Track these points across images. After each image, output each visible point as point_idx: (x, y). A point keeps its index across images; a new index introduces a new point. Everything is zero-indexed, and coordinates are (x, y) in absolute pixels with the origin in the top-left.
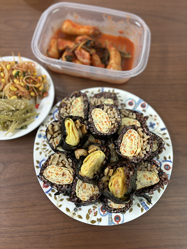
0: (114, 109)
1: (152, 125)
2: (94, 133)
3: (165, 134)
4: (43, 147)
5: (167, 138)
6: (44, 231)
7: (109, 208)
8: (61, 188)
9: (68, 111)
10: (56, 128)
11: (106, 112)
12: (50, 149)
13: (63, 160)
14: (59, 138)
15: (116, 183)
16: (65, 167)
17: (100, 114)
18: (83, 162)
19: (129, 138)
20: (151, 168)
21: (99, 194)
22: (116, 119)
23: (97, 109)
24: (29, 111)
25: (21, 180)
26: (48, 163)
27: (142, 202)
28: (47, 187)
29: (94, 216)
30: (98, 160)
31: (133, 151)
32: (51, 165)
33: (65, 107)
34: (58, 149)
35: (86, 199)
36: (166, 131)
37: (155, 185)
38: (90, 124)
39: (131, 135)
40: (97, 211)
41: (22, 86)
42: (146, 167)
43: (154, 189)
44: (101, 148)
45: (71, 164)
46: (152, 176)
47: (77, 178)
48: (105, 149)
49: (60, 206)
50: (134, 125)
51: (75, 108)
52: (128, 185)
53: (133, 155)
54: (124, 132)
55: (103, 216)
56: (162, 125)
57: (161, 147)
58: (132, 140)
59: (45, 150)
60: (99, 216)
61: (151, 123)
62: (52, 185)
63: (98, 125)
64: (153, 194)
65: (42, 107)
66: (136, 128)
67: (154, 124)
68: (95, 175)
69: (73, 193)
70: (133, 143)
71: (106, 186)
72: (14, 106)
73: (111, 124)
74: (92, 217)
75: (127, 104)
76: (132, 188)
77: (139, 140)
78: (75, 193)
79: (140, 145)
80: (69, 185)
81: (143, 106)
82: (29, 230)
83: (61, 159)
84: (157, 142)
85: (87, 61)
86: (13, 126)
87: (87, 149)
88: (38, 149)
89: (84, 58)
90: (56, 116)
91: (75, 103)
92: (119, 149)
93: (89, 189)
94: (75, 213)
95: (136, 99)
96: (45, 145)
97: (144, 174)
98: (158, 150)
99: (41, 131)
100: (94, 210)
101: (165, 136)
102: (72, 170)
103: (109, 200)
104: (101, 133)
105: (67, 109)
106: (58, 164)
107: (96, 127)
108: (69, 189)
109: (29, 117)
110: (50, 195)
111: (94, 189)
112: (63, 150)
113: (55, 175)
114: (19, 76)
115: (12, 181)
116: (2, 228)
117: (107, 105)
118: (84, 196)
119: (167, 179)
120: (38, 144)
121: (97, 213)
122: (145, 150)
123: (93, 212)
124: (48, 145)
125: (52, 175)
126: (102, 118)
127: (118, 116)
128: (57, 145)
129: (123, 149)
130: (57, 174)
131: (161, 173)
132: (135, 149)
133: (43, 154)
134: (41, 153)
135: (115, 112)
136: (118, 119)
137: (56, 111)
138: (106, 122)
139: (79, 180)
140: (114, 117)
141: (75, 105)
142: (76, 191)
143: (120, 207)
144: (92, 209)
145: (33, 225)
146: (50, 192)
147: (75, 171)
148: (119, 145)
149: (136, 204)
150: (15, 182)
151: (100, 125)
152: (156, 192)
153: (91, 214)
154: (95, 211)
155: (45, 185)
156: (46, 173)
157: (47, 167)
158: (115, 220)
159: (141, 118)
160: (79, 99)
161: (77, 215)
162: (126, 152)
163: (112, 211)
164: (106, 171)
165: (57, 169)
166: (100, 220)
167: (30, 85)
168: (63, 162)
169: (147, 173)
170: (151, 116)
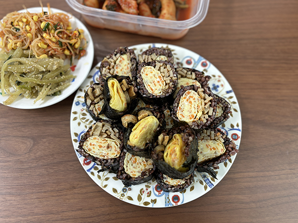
0: (168, 66)
1: (215, 88)
2: (144, 95)
3: (231, 97)
4: (82, 117)
5: (234, 103)
6: (87, 218)
7: (165, 186)
8: (106, 163)
9: (111, 72)
10: (98, 91)
11: (159, 70)
12: (91, 119)
13: (107, 130)
14: (101, 104)
15: (173, 152)
16: (110, 138)
17: (152, 72)
18: (132, 130)
19: (187, 100)
20: (215, 136)
21: (152, 169)
22: (171, 78)
23: (147, 66)
24: (63, 73)
25: (56, 158)
26: (89, 134)
27: (206, 179)
28: (88, 164)
29: (148, 196)
30: (150, 126)
31: (193, 116)
32: (93, 137)
33: (108, 67)
34: (101, 117)
35: (138, 175)
36: (233, 94)
37: (221, 156)
38: (140, 85)
39: (190, 97)
40: (150, 191)
41: (53, 42)
42: (209, 136)
43: (219, 161)
44: (153, 114)
45: (117, 135)
46: (217, 146)
47: (125, 151)
48: (159, 114)
49: (106, 186)
50: (193, 85)
51: (121, 68)
52: (188, 154)
53: (192, 120)
54: (181, 94)
55: (159, 196)
56: (228, 87)
57: (226, 111)
58: (190, 102)
59: (84, 121)
60: (153, 197)
61: (214, 85)
62: (95, 159)
63: (149, 86)
64: (218, 168)
65: (79, 69)
66: (196, 89)
67: (218, 86)
68: (147, 144)
69: (120, 169)
70: (193, 106)
71: (160, 157)
72: (45, 66)
73: (165, 84)
74: (145, 198)
75: (184, 62)
76: (193, 158)
77: (200, 102)
78: (124, 169)
79: (201, 108)
80: (115, 159)
81: (204, 65)
82: (68, 218)
83: (105, 128)
84: (222, 106)
85: (133, 10)
86: (44, 92)
87: (136, 115)
88: (75, 119)
89: (130, 7)
90: (97, 78)
91: (120, 61)
92: (175, 114)
93: (140, 164)
94: (123, 194)
95: (196, 56)
96: (84, 114)
97: (207, 143)
98: (223, 115)
99: (79, 97)
100: (147, 189)
101: (232, 100)
102: (118, 142)
103: (165, 176)
104: (153, 96)
105: (110, 69)
106: (101, 135)
107: (147, 89)
108: (116, 164)
109: (64, 81)
110: (92, 173)
111: (146, 163)
112: (108, 119)
113: (98, 148)
114: (49, 30)
115: (44, 159)
116: (34, 217)
117: (159, 62)
118: (135, 172)
119: (234, 148)
120: (75, 113)
121: (151, 194)
122: (207, 113)
123: (146, 192)
124: (88, 114)
125: (94, 148)
126: (153, 77)
127: (173, 74)
128: (99, 112)
129: (180, 113)
130: (101, 147)
131: (227, 142)
132: (195, 113)
133: (82, 125)
134: (79, 124)
135: (169, 70)
136: (174, 78)
137: (97, 73)
138: (158, 82)
139: (127, 153)
140: (169, 76)
141: (120, 64)
142: (125, 166)
143: (179, 184)
144: (145, 188)
145: (73, 211)
146: (93, 170)
147: (123, 142)
148: (176, 110)
149: (198, 182)
150: (49, 161)
151: (151, 86)
152: (221, 165)
153: (144, 194)
154: (149, 191)
155: (86, 162)
156: (86, 145)
157: (88, 139)
158: (173, 200)
159: (201, 77)
160: (125, 56)
161: (126, 196)
162: (184, 117)
163: (170, 189)
164: (160, 137)
165: (100, 141)
166: (154, 201)
167: (64, 41)
168: (107, 132)
169: (211, 143)
170: (214, 76)
